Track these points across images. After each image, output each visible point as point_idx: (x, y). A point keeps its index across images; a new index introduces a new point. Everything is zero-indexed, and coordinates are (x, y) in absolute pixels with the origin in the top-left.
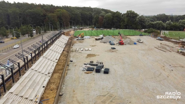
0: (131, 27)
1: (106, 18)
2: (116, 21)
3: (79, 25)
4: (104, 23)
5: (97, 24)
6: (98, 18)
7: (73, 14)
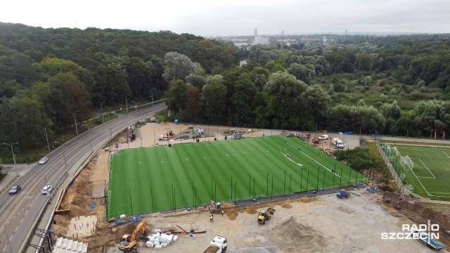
0: (287, 124)
1: (208, 93)
2: (241, 102)
3: (124, 103)
4: (204, 108)
5: (183, 109)
6: (183, 91)
7: (101, 73)
